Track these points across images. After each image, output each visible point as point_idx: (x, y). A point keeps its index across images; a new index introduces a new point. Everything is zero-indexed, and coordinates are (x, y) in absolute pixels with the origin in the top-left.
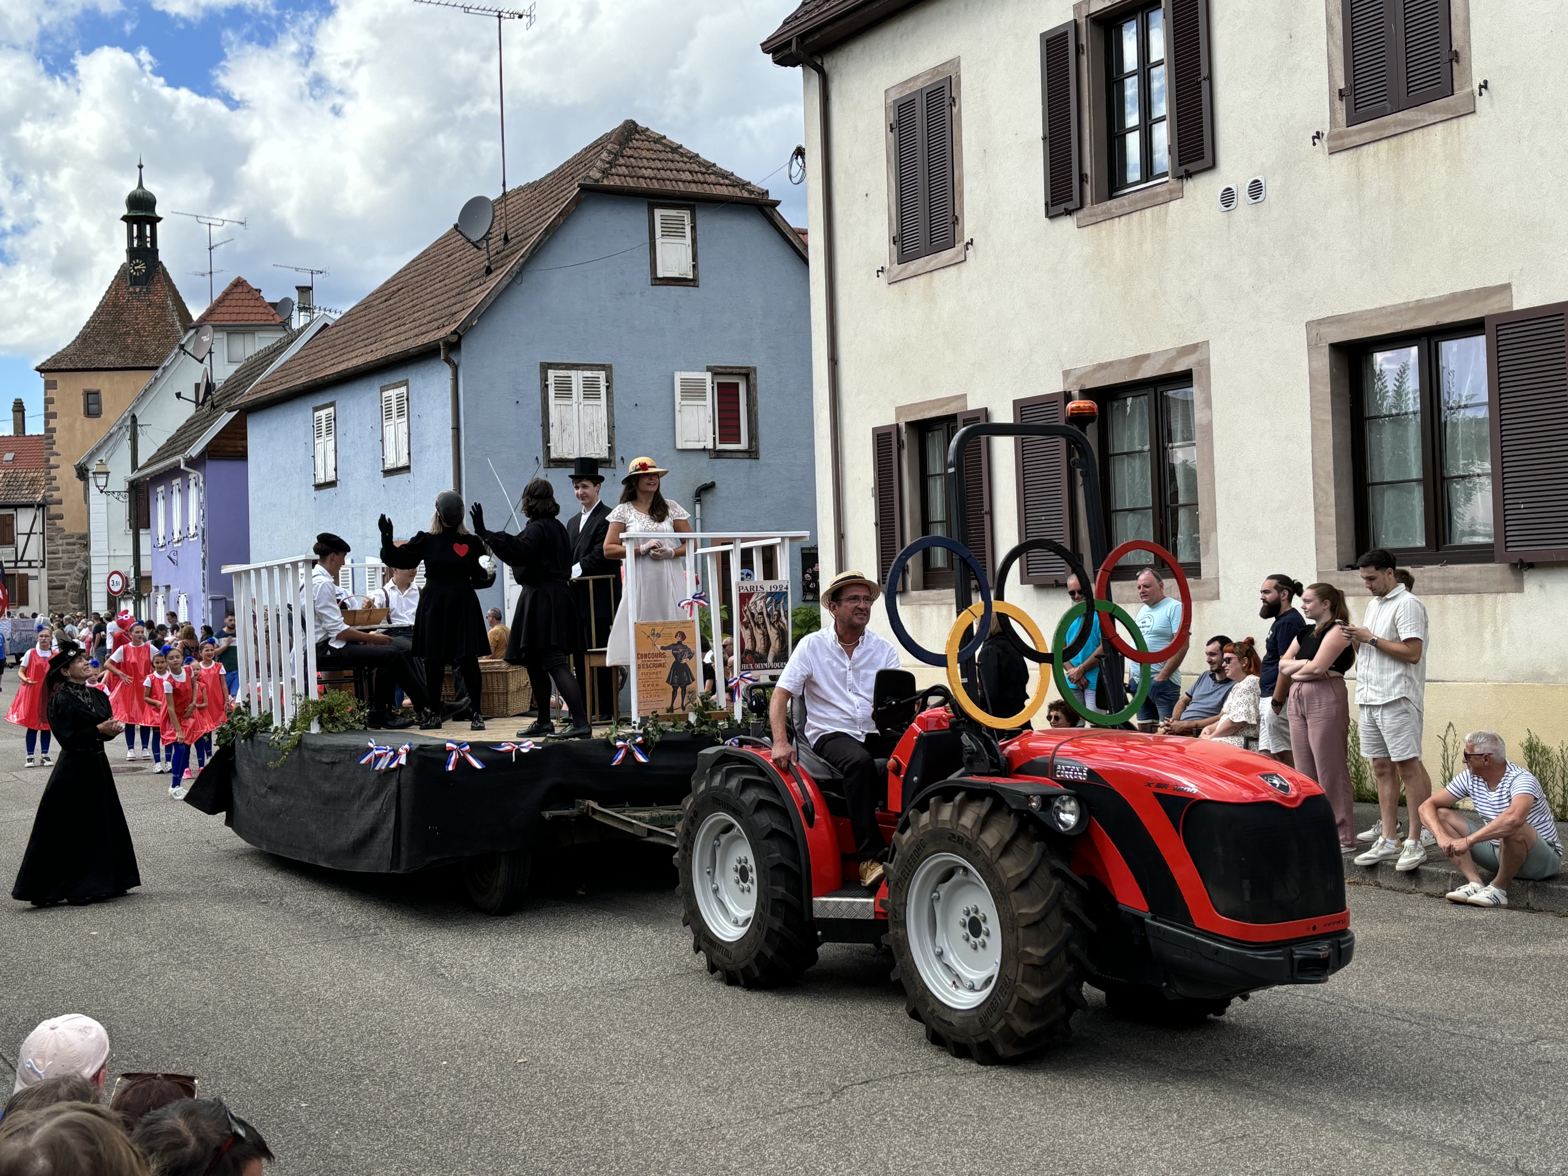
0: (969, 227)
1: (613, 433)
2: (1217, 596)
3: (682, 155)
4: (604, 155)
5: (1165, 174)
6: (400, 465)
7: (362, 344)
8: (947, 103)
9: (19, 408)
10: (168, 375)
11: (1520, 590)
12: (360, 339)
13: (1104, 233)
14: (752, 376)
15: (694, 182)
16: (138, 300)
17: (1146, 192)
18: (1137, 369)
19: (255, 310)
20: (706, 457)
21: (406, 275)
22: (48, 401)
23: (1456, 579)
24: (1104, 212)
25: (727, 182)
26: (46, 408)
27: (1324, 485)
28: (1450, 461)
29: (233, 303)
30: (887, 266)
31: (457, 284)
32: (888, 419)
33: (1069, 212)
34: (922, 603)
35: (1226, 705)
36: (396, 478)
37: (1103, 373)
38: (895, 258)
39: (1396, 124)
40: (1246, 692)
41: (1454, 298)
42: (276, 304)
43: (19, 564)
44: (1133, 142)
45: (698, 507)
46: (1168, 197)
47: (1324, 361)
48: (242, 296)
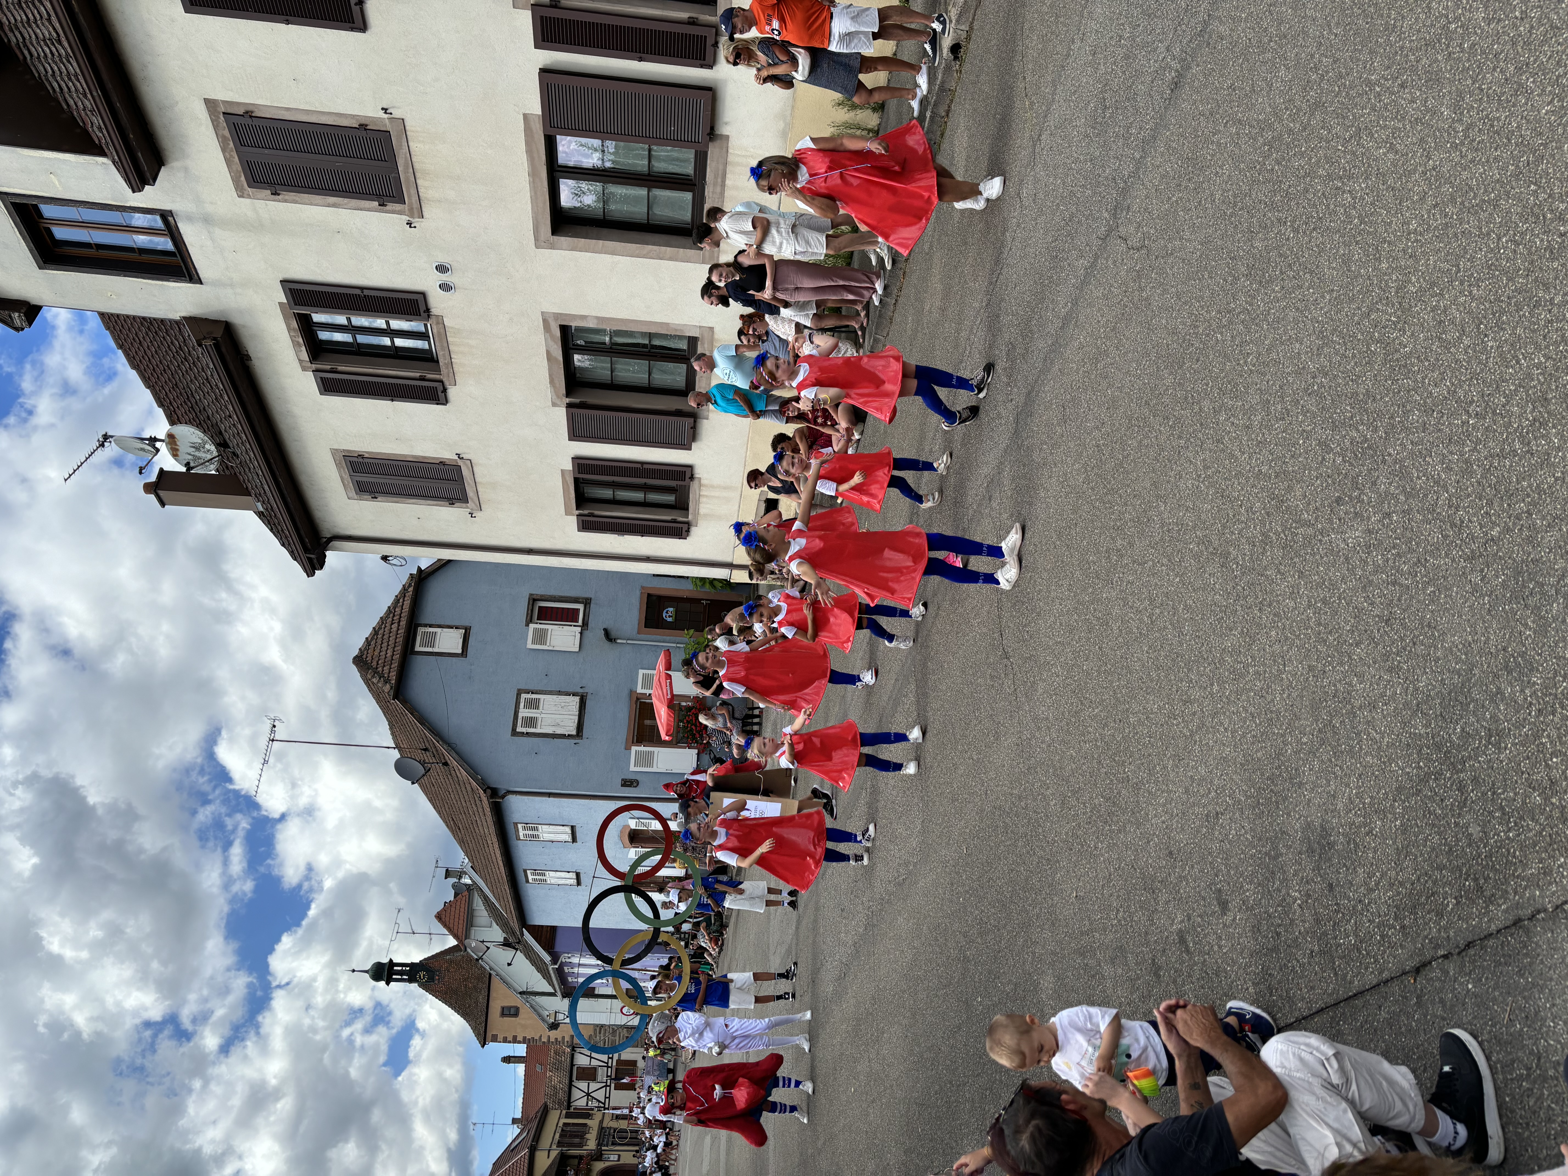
0: (448, 455)
1: (564, 692)
2: (711, 329)
3: (380, 628)
4: (374, 680)
5: (426, 326)
6: (571, 832)
8: (361, 460)
9: (507, 1060)
10: (496, 968)
11: (727, 137)
12: (483, 848)
13: (461, 369)
14: (535, 597)
15: (399, 622)
16: (444, 978)
17: (436, 339)
18: (556, 359)
19: (458, 907)
20: (586, 633)
22: (505, 1040)
23: (716, 177)
24: (447, 368)
25: (401, 600)
26: (510, 1042)
27: (645, 252)
28: (639, 169)
29: (452, 921)
30: (469, 510)
31: (453, 784)
32: (572, 521)
33: (445, 390)
34: (696, 513)
35: (782, 336)
36: (579, 835)
37: (556, 381)
38: (464, 505)
39: (406, 172)
40: (776, 322)
41: (529, 151)
42: (455, 893)
43: (610, 1065)
44: (400, 342)
45: (619, 641)
46: (441, 326)
47: (563, 240)
48: (448, 915)
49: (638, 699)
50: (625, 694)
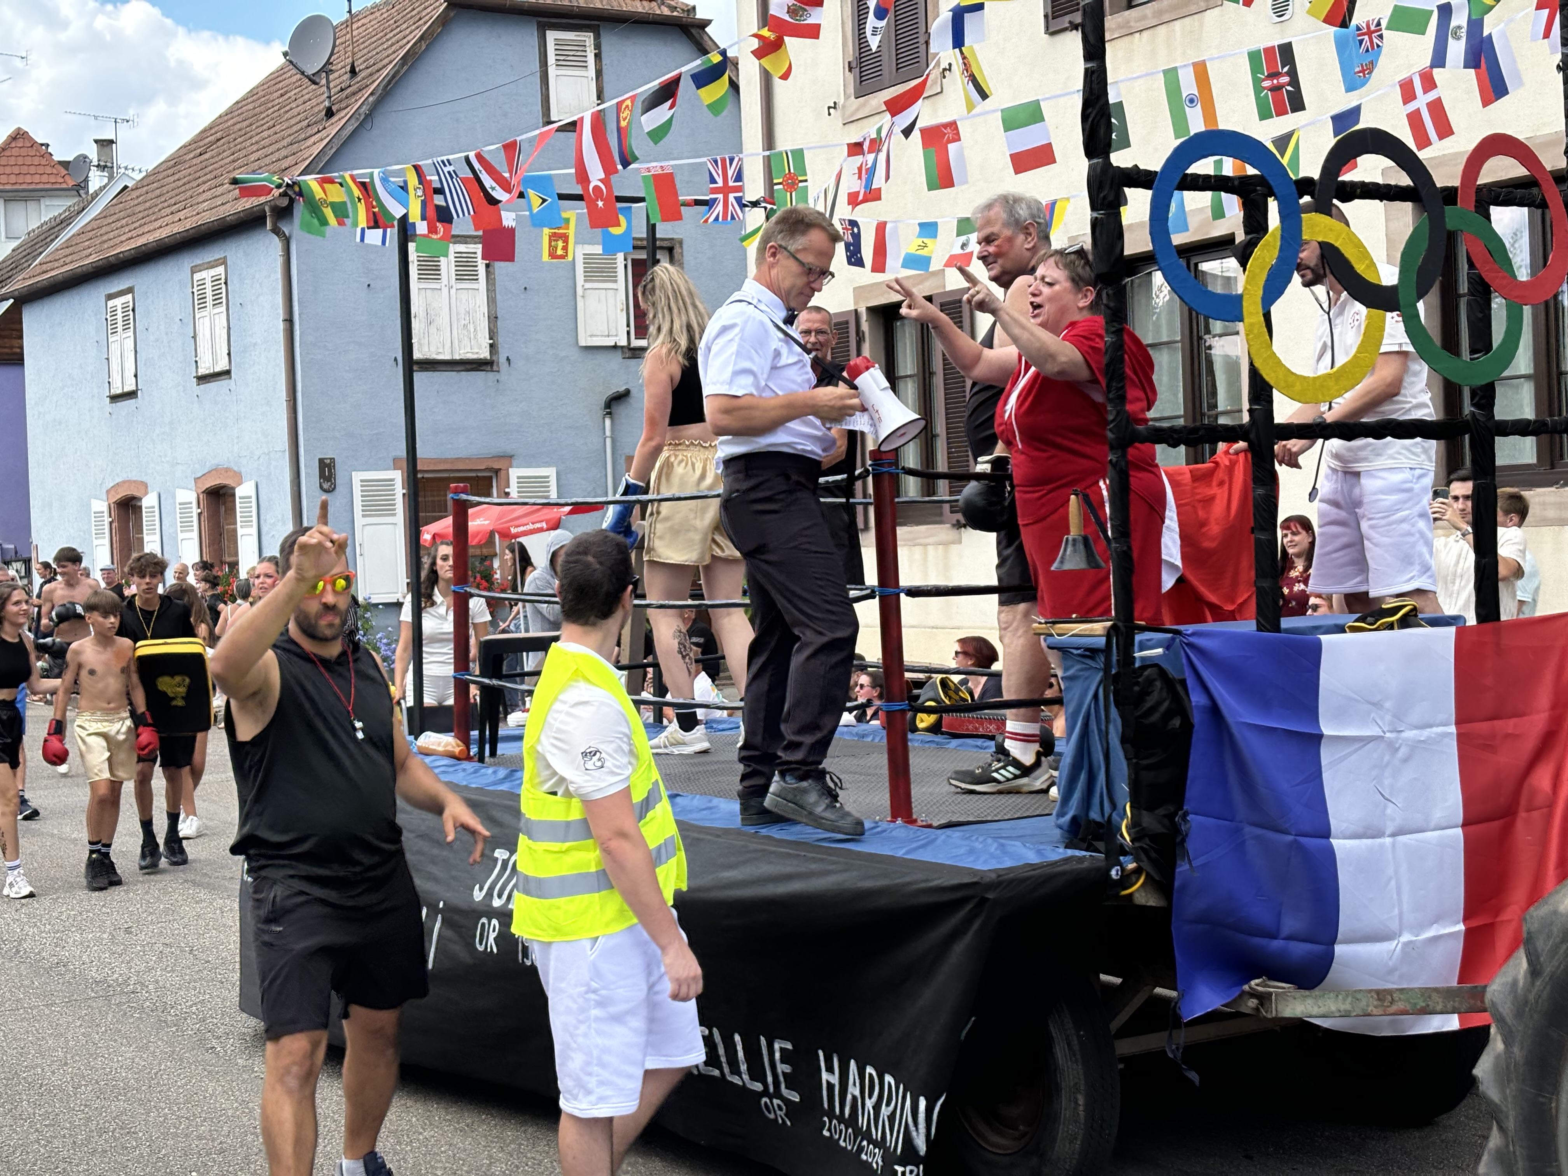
1: (496, 326)
6: (218, 369)
7: (169, 211)
12: (166, 204)
14: (677, 250)
19: (41, 170)
20: (618, 356)
21: (227, 121)
24: (1120, 27)
29: (12, 161)
30: (841, 101)
31: (290, 131)
32: (843, 303)
33: (1075, 27)
36: (213, 386)
38: (851, 90)
42: (69, 162)
45: (608, 422)
47: (1405, 219)
48: (24, 152)
49: (497, 471)
50: (502, 446)
